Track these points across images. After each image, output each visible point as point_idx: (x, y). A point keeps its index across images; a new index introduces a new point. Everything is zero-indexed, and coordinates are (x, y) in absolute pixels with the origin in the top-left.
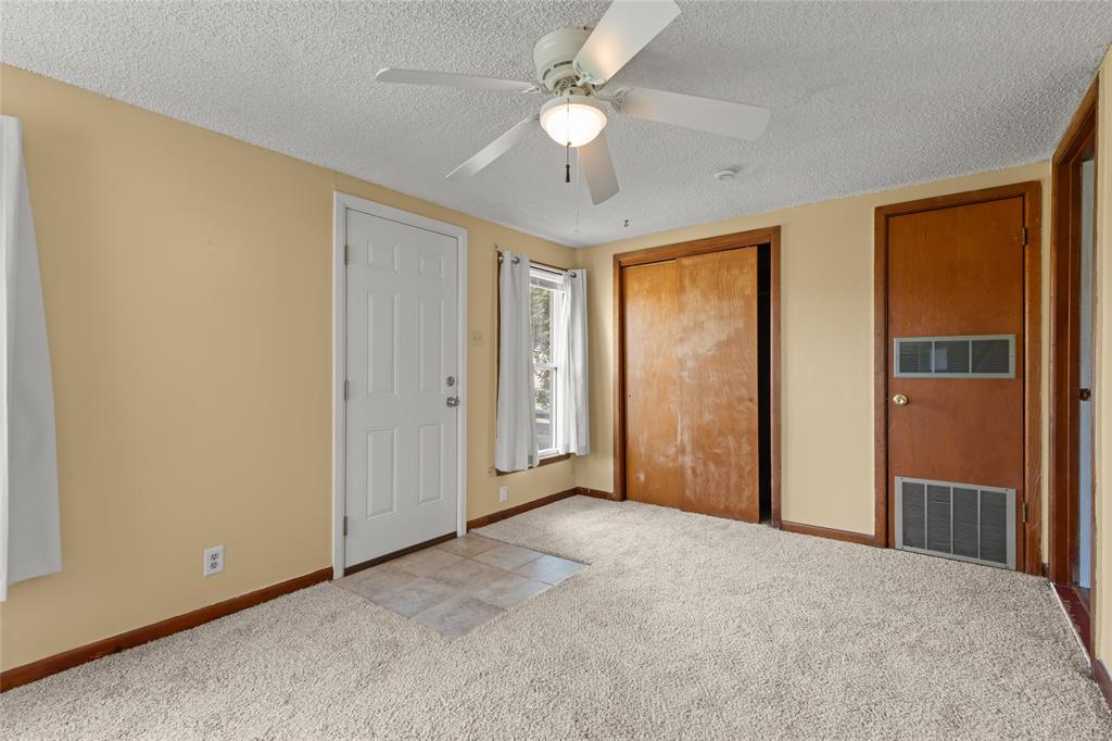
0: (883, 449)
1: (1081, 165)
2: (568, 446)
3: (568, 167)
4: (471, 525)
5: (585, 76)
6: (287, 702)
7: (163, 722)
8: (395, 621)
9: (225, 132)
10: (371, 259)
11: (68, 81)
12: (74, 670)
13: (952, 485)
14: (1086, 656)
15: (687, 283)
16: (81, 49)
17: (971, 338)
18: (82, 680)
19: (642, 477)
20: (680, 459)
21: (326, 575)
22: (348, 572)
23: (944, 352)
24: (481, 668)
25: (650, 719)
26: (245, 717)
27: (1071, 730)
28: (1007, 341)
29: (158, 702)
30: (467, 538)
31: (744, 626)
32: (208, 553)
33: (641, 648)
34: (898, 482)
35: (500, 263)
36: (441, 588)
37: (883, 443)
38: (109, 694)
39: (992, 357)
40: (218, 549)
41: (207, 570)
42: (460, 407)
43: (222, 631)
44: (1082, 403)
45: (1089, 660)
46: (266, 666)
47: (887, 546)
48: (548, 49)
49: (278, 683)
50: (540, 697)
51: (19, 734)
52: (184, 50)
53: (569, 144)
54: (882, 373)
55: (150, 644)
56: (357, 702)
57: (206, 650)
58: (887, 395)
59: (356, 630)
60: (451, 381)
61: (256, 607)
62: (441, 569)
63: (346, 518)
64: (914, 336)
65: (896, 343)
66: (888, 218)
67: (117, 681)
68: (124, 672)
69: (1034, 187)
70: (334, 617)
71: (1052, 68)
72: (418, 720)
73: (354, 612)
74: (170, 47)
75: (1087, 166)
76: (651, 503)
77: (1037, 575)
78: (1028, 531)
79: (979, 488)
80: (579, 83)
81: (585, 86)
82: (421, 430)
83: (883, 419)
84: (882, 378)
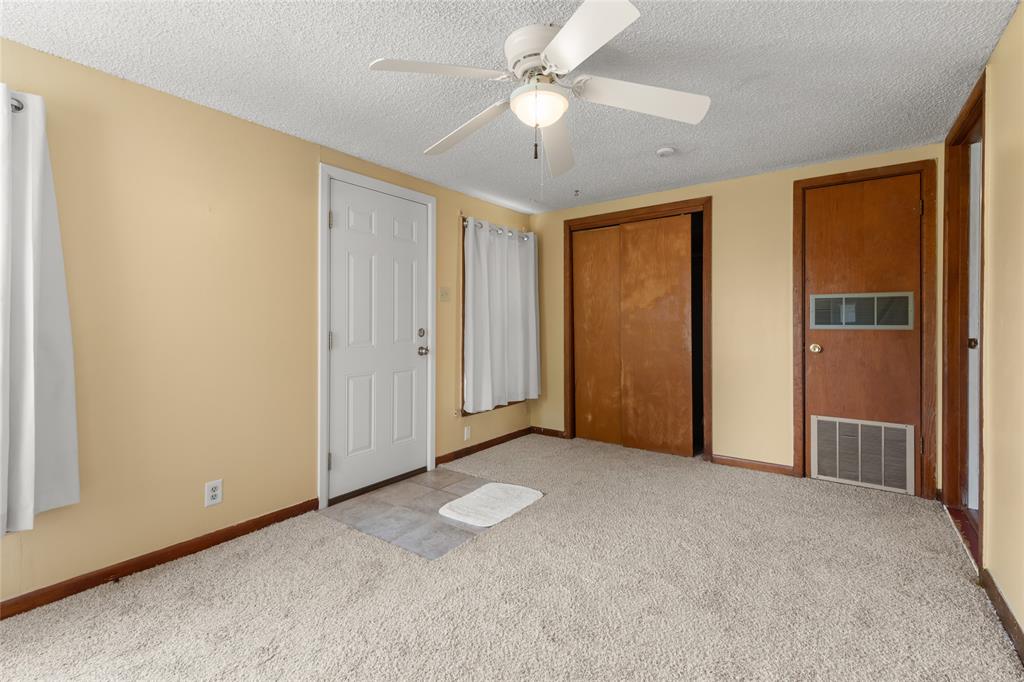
0: (801, 391)
1: (969, 147)
2: (526, 392)
3: (536, 145)
4: (439, 460)
5: (551, 66)
6: (286, 616)
7: (177, 635)
8: (378, 544)
9: (224, 109)
10: (352, 223)
11: (85, 64)
12: (90, 591)
13: (860, 422)
14: (975, 567)
15: (630, 246)
16: (101, 35)
17: (876, 295)
18: (99, 599)
19: (590, 417)
20: (623, 401)
21: (312, 505)
22: (332, 502)
23: (853, 307)
24: (457, 584)
25: (608, 625)
26: (251, 629)
27: (964, 628)
28: (907, 298)
29: (170, 618)
30: (436, 472)
31: (684, 544)
32: (208, 486)
33: (597, 565)
34: (814, 420)
35: (464, 228)
36: (416, 516)
37: (801, 385)
38: (125, 611)
39: (893, 311)
40: (217, 482)
41: (207, 501)
42: (429, 355)
43: (223, 556)
44: (971, 351)
45: (977, 570)
46: (265, 585)
47: (804, 475)
48: (517, 43)
49: (277, 599)
50: (511, 607)
51: (47, 647)
52: (194, 37)
53: (537, 125)
54: (800, 326)
55: (158, 567)
56: (349, 615)
57: (210, 572)
58: (804, 345)
59: (344, 552)
60: (422, 333)
61: (251, 534)
62: (415, 499)
63: (330, 455)
64: (828, 293)
65: (812, 299)
66: (805, 190)
67: (131, 599)
68: (136, 592)
69: (930, 165)
70: (322, 541)
71: (947, 64)
72: (405, 629)
73: (340, 538)
74: (182, 35)
75: (975, 148)
76: (598, 440)
77: (932, 499)
78: (925, 463)
79: (883, 425)
80: (545, 73)
81: (550, 74)
82: (396, 377)
83: (801, 365)
84: (800, 330)
